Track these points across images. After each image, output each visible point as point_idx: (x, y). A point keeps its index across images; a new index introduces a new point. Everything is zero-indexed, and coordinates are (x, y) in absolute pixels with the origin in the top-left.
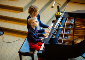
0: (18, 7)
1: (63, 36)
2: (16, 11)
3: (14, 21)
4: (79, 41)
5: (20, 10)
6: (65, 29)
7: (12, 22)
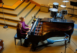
4: (45, 33)
6: (38, 27)
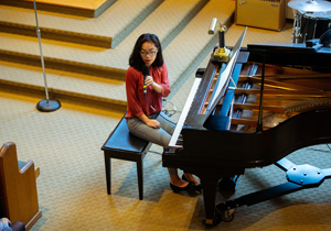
0: (98, 37)
5: (103, 43)
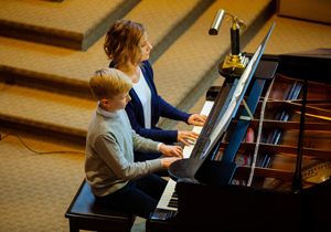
0: (62, 32)
1: (255, 155)
2: (55, 48)
3: (43, 89)
5: (70, 42)
6: (261, 124)
7: (34, 91)
